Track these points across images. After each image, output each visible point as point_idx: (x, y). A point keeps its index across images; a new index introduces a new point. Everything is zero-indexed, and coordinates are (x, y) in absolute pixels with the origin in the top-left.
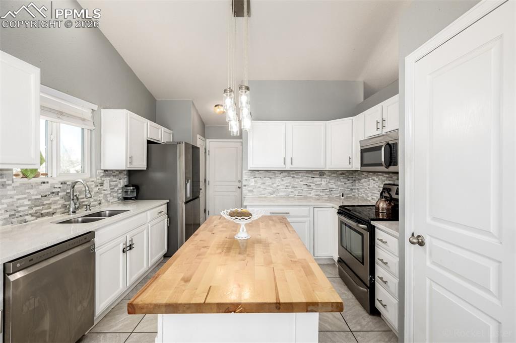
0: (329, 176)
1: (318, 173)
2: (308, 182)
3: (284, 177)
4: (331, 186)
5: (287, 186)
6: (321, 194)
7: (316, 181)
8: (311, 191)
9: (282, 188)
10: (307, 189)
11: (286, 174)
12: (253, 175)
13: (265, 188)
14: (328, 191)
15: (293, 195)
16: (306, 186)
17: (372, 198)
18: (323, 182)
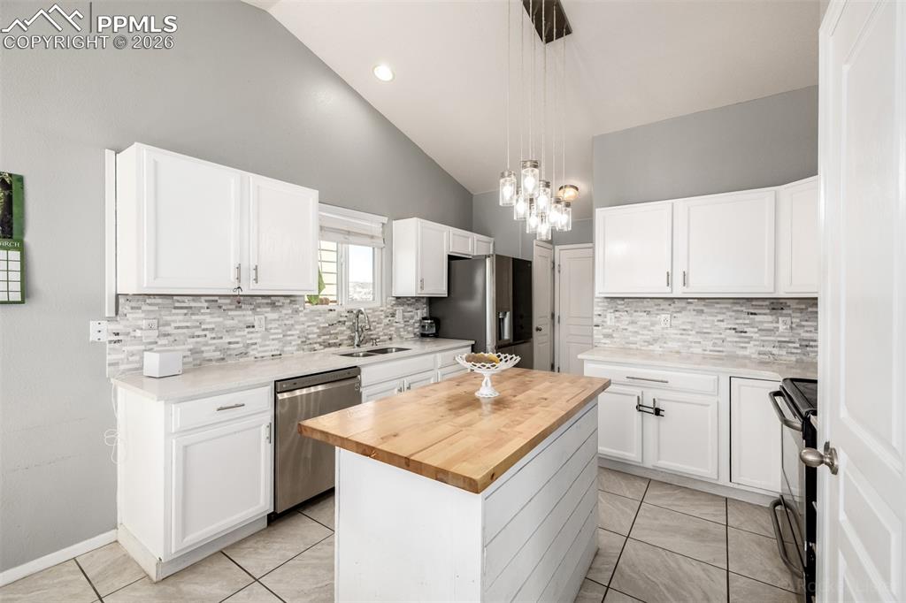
0: (801, 310)
1: (767, 303)
2: (737, 324)
3: (680, 311)
5: (684, 330)
6: (775, 351)
7: (762, 322)
8: (749, 343)
9: (676, 334)
10: (738, 340)
11: (684, 305)
12: (612, 308)
13: (636, 332)
14: (798, 345)
15: (700, 350)
16: (734, 331)
18: (780, 325)
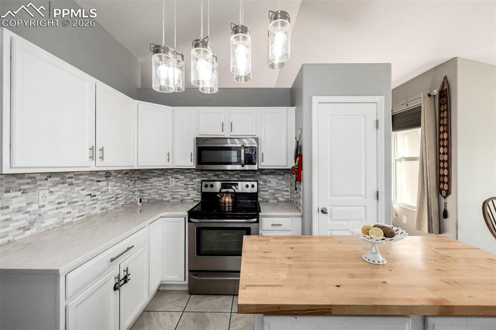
0: (116, 177)
1: (103, 174)
2: (92, 190)
3: (55, 185)
4: (117, 192)
5: (59, 203)
6: (107, 205)
7: (102, 187)
8: (96, 203)
10: (91, 202)
11: (58, 179)
13: (7, 220)
14: (114, 199)
15: (70, 219)
16: (90, 196)
18: (110, 188)
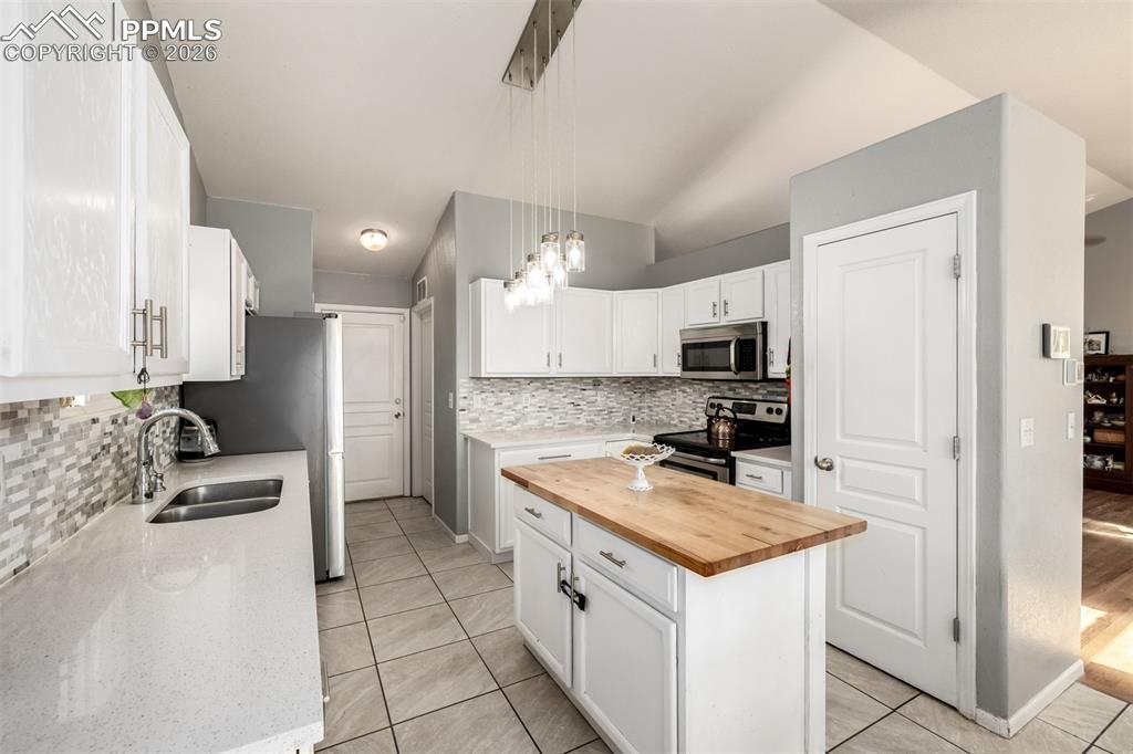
0: (608, 386)
1: (590, 381)
2: (575, 399)
3: (537, 390)
4: (611, 404)
5: (540, 407)
6: (595, 418)
7: (589, 396)
8: (581, 414)
9: (533, 412)
10: (575, 412)
11: (539, 384)
12: (477, 389)
13: (501, 413)
14: (606, 412)
15: (551, 425)
16: (572, 405)
17: (681, 421)
18: (599, 398)
